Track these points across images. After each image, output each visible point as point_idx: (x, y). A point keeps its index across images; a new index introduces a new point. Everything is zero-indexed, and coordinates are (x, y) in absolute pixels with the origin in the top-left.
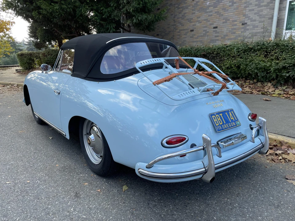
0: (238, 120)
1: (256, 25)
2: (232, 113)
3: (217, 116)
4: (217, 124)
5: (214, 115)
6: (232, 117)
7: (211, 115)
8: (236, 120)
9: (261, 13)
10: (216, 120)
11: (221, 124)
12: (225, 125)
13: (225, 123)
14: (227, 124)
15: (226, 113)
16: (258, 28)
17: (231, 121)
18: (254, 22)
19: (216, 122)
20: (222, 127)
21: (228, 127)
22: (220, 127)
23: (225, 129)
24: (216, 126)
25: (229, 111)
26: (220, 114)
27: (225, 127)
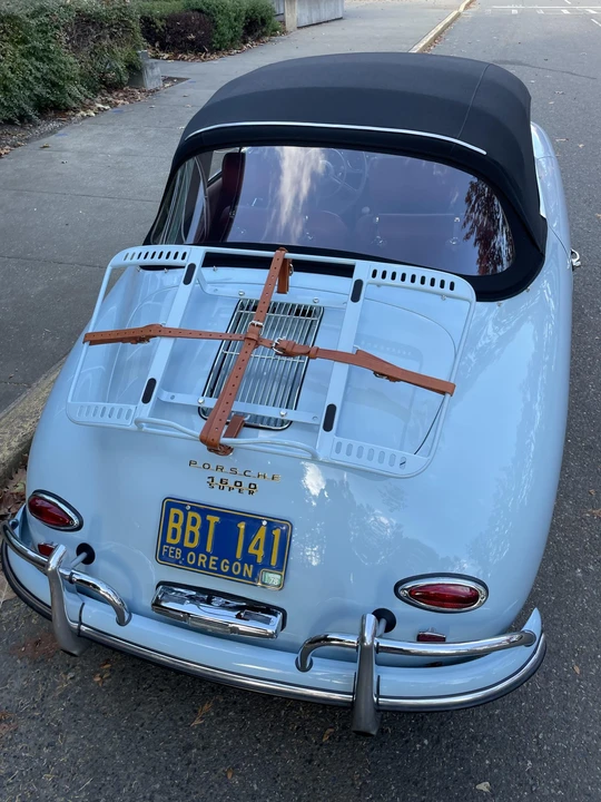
0: (281, 566)
3: (191, 514)
4: (174, 537)
5: (182, 507)
6: (257, 547)
7: (170, 504)
8: (273, 564)
10: (178, 526)
11: (187, 544)
12: (201, 555)
13: (209, 549)
14: (212, 558)
15: (242, 526)
17: (239, 555)
19: (175, 530)
20: (184, 555)
21: (210, 567)
22: (179, 552)
23: (195, 566)
24: (164, 542)
25: (264, 523)
26: (209, 517)
27: (200, 560)
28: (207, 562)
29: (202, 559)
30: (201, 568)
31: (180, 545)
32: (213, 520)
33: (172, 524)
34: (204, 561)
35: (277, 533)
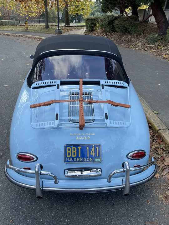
0: (100, 156)
2: (95, 149)
3: (73, 148)
4: (69, 155)
5: (70, 146)
6: (93, 153)
7: (66, 146)
8: (98, 156)
10: (70, 152)
11: (73, 156)
12: (78, 158)
13: (80, 156)
14: (81, 158)
15: (88, 148)
17: (88, 156)
19: (69, 153)
20: (73, 159)
21: (81, 161)
22: (71, 159)
23: (76, 161)
24: (66, 157)
25: (94, 146)
26: (78, 148)
27: (78, 160)
28: (80, 160)
29: (78, 159)
30: (78, 162)
31: (71, 157)
32: (79, 148)
33: (68, 152)
34: (79, 160)
35: (97, 148)
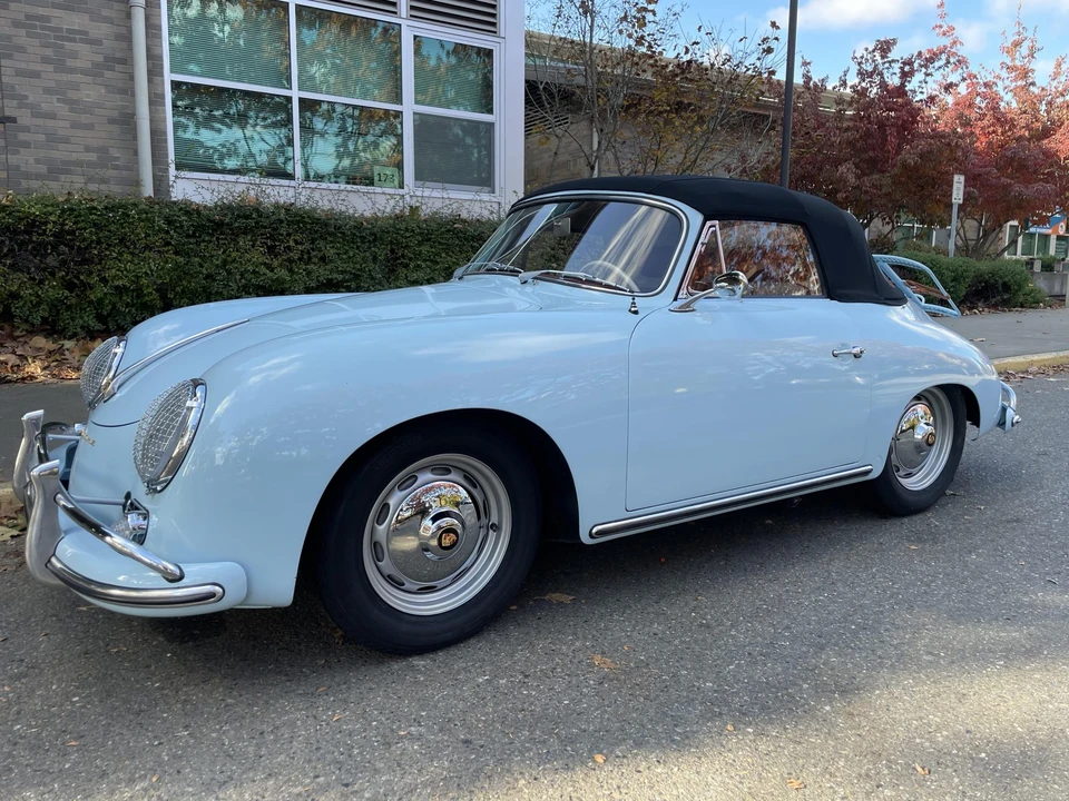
1: (60, 132)
9: (72, 95)
16: (70, 147)
18: (50, 123)
